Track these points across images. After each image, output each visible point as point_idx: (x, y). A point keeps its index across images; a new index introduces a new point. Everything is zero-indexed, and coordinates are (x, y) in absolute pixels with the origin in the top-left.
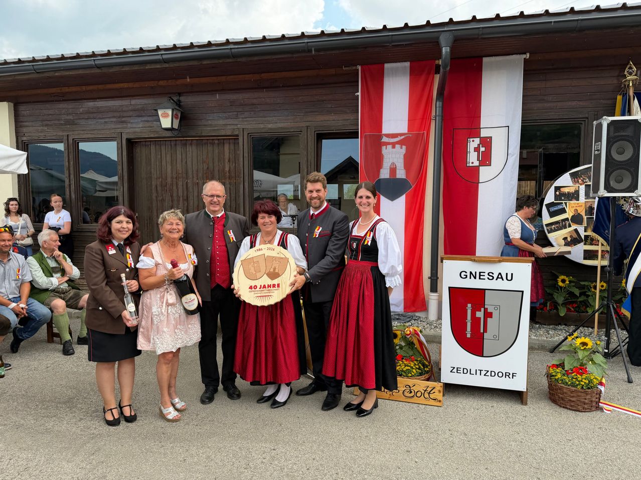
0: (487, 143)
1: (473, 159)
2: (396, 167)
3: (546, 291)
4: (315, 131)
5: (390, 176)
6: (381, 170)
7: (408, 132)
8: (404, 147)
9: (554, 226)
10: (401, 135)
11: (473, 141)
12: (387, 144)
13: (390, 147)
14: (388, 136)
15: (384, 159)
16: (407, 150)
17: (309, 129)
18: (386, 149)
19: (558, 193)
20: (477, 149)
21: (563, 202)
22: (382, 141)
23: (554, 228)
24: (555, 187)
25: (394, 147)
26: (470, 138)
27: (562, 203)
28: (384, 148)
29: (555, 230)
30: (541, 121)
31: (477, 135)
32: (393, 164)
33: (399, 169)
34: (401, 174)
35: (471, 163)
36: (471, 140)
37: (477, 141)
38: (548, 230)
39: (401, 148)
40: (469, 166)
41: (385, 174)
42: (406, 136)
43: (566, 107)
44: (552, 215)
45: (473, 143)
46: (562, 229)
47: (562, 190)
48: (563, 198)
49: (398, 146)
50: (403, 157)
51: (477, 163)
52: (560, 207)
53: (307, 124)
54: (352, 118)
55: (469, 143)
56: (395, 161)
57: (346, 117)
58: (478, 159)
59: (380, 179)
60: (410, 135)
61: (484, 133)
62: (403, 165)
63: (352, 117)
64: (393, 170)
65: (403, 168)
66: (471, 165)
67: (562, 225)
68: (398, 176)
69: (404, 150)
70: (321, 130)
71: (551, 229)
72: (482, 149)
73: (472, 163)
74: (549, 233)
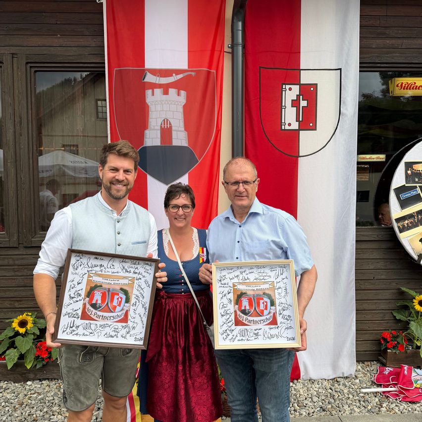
0: (309, 93)
1: (290, 118)
2: (171, 127)
3: (395, 317)
4: (27, 63)
5: (161, 143)
6: (147, 132)
7: (189, 67)
8: (183, 93)
9: (406, 222)
10: (178, 72)
11: (290, 89)
12: (153, 86)
13: (158, 91)
14: (154, 72)
15: (150, 113)
16: (188, 98)
17: (15, 59)
18: (153, 94)
19: (409, 172)
20: (295, 103)
21: (417, 185)
22: (145, 80)
23: (407, 224)
24: (405, 162)
25: (166, 93)
26: (286, 84)
27: (416, 187)
28: (149, 92)
29: (409, 228)
30: (383, 65)
31: (296, 80)
32: (166, 121)
33: (177, 131)
34: (180, 139)
35: (287, 124)
36: (288, 87)
37: (296, 89)
38: (399, 227)
39: (179, 95)
40: (285, 130)
41: (152, 138)
42: (186, 74)
43: (415, 47)
44: (404, 204)
45: (291, 93)
46: (417, 226)
47: (416, 167)
48: (417, 180)
49: (172, 91)
50: (181, 110)
51: (295, 126)
52: (413, 193)
53: (13, 50)
54: (93, 44)
55: (284, 92)
56: (169, 116)
57: (83, 41)
58: (298, 120)
59: (145, 147)
60: (193, 74)
61: (306, 78)
62: (182, 124)
63: (92, 42)
64: (166, 132)
65: (183, 129)
66: (287, 127)
67: (418, 219)
68: (175, 143)
69: (182, 98)
70: (37, 61)
71: (403, 226)
72: (304, 103)
73: (290, 125)
74: (401, 232)
